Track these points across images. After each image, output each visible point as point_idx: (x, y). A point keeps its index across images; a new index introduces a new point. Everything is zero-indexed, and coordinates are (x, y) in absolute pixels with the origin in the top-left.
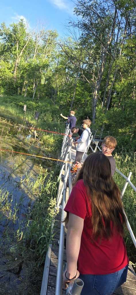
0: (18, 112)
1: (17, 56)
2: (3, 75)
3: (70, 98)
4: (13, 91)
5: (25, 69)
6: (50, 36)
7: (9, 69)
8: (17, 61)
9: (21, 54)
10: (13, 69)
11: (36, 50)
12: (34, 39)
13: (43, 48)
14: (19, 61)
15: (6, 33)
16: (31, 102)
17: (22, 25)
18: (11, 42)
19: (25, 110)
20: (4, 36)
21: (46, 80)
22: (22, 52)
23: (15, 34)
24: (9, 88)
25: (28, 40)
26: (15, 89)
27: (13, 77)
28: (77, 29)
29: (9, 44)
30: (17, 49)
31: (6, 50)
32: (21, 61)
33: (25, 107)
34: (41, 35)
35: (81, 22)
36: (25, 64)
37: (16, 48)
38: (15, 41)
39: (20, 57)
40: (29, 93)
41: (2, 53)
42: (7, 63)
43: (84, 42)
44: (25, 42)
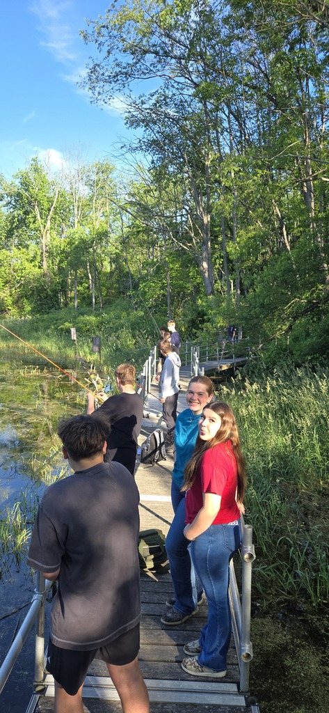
0: (62, 344)
1: (40, 231)
2: (22, 277)
3: (163, 288)
4: (50, 302)
5: (63, 252)
6: (97, 173)
7: (31, 261)
8: (44, 241)
9: (48, 225)
10: (39, 259)
11: (76, 210)
12: (68, 189)
13: (91, 200)
14: (48, 240)
15: (9, 193)
16: (88, 318)
17: (36, 170)
18: (23, 207)
19: (75, 338)
20: (8, 199)
21: (113, 261)
22: (49, 221)
23: (26, 190)
24: (41, 300)
25: (55, 194)
26: (51, 298)
27: (44, 275)
28: (139, 155)
29: (19, 212)
30: (38, 217)
31: (16, 226)
32: (52, 238)
33: (73, 330)
34: (80, 177)
35: (145, 140)
36: (60, 242)
37: (35, 217)
38: (30, 203)
39: (49, 232)
40: (84, 298)
41: (10, 234)
42: (24, 250)
43: (159, 175)
44: (50, 201)
